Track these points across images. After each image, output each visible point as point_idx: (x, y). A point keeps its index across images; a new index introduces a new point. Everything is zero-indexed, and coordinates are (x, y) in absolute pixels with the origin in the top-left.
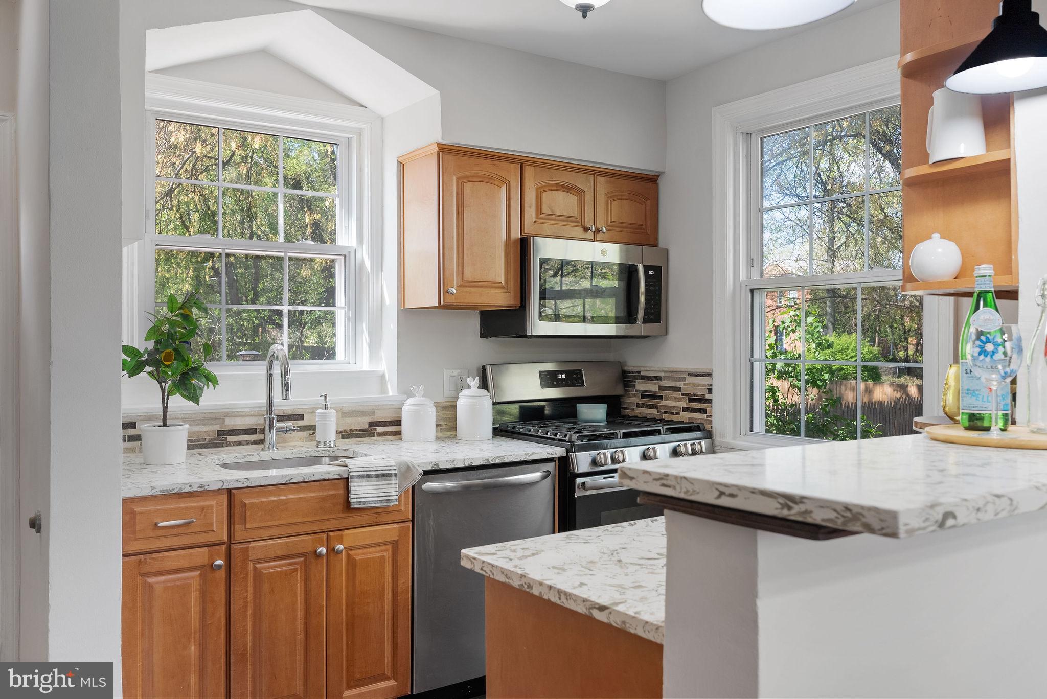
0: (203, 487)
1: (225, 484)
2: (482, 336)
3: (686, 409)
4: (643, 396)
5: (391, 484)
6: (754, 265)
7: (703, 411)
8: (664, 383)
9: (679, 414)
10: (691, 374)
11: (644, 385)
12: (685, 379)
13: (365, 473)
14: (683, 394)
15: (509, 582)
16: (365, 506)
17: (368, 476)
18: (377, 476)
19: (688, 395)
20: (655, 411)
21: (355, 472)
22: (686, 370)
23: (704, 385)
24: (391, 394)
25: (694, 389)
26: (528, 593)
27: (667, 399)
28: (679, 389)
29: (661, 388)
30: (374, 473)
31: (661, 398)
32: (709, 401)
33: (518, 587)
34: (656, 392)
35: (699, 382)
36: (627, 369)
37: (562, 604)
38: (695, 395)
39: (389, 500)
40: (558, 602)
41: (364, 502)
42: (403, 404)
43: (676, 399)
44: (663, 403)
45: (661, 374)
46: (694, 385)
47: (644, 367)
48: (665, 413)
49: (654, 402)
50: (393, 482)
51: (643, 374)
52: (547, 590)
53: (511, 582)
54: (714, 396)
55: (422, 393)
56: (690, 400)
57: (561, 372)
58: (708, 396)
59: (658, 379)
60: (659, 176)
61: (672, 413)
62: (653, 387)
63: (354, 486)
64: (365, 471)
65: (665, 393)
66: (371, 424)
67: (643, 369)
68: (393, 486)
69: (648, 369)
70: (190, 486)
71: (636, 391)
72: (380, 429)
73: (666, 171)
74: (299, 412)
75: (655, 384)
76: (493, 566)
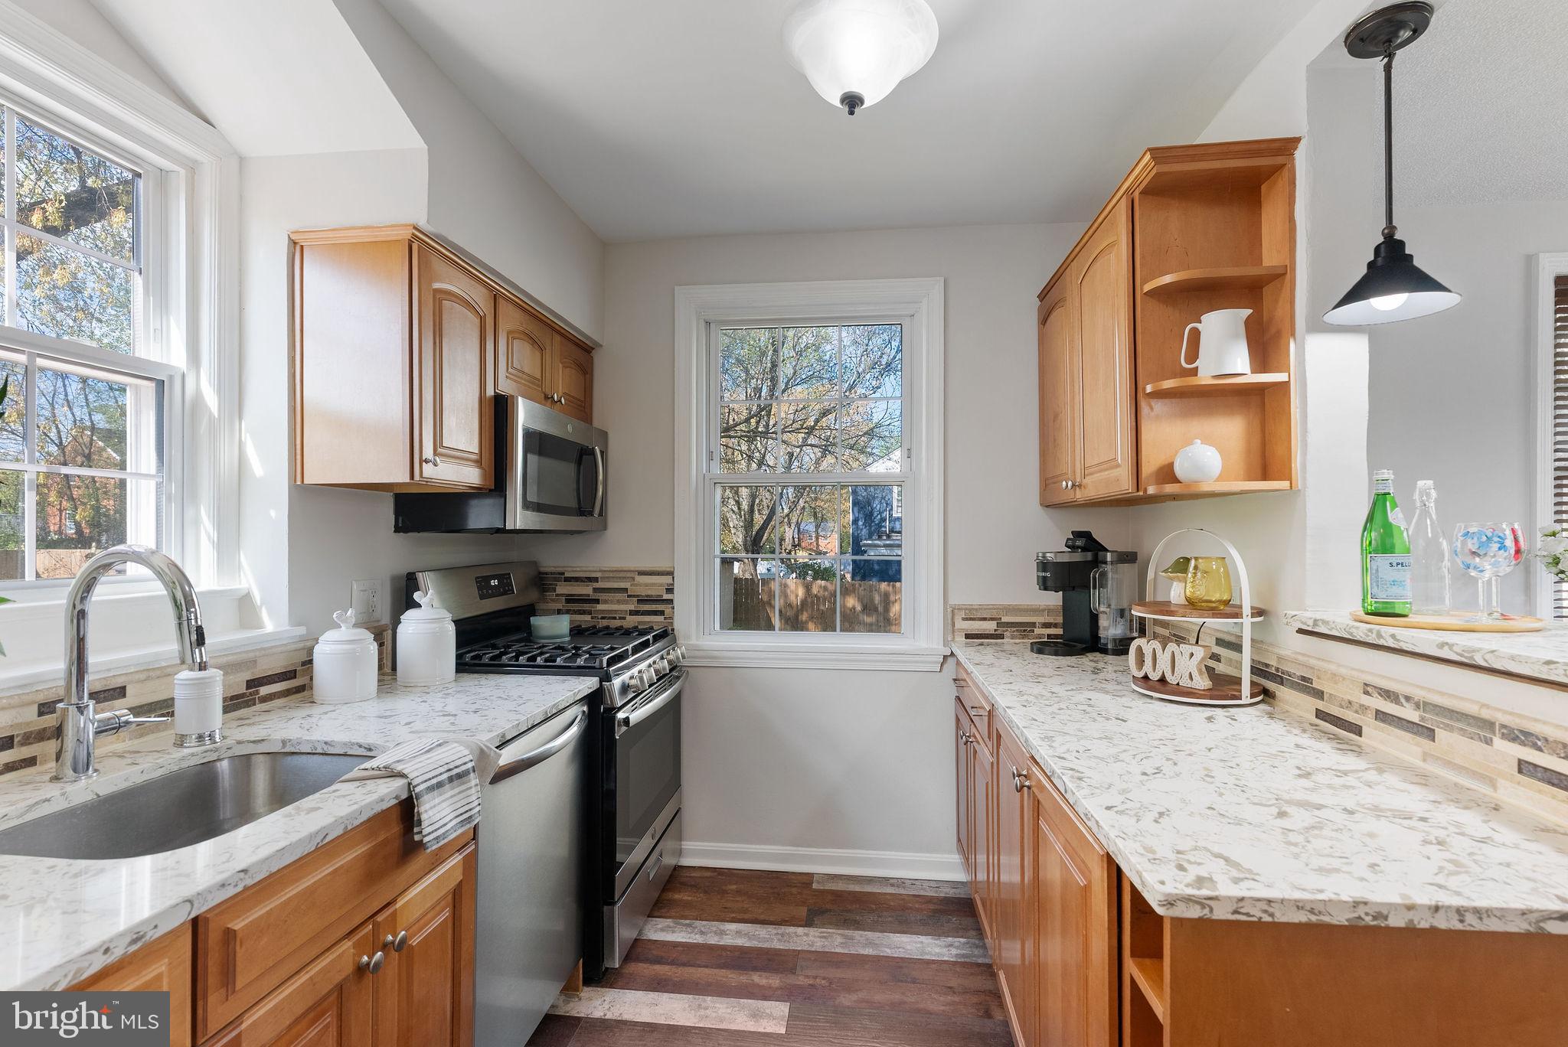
0: (142, 937)
1: (196, 905)
2: (397, 529)
3: (633, 613)
4: (568, 601)
5: (471, 788)
6: (714, 458)
7: (662, 613)
8: (600, 585)
9: (624, 618)
10: (641, 573)
11: (570, 588)
12: (633, 579)
13: (434, 781)
14: (629, 596)
15: (1317, 920)
16: (446, 841)
17: (440, 785)
18: (451, 779)
19: (638, 596)
20: (588, 618)
21: (422, 783)
22: (637, 569)
23: (661, 585)
24: (269, 626)
25: (646, 589)
26: (1378, 928)
27: (606, 602)
28: (626, 590)
29: (595, 590)
30: (445, 776)
31: (597, 601)
32: (671, 601)
33: (1346, 923)
34: (589, 595)
35: (653, 581)
36: (542, 570)
37: (1468, 928)
38: (647, 596)
39: (471, 817)
40: (1459, 926)
41: (444, 834)
42: (317, 641)
43: (619, 602)
44: (600, 607)
45: (598, 575)
46: (646, 585)
47: (571, 567)
48: (603, 618)
49: (586, 607)
50: (473, 783)
51: (567, 575)
52: (1428, 914)
53: (1326, 919)
54: (677, 597)
55: (354, 620)
56: (639, 601)
57: (494, 577)
58: (666, 597)
59: (596, 580)
60: (593, 349)
61: (615, 618)
62: (586, 590)
63: (426, 811)
64: (433, 778)
65: (601, 596)
66: (252, 684)
67: (566, 569)
68: (473, 790)
69: (578, 569)
70: (107, 951)
71: (557, 595)
72: (264, 690)
73: (604, 344)
74: (118, 683)
75: (587, 586)
76: (1269, 901)
